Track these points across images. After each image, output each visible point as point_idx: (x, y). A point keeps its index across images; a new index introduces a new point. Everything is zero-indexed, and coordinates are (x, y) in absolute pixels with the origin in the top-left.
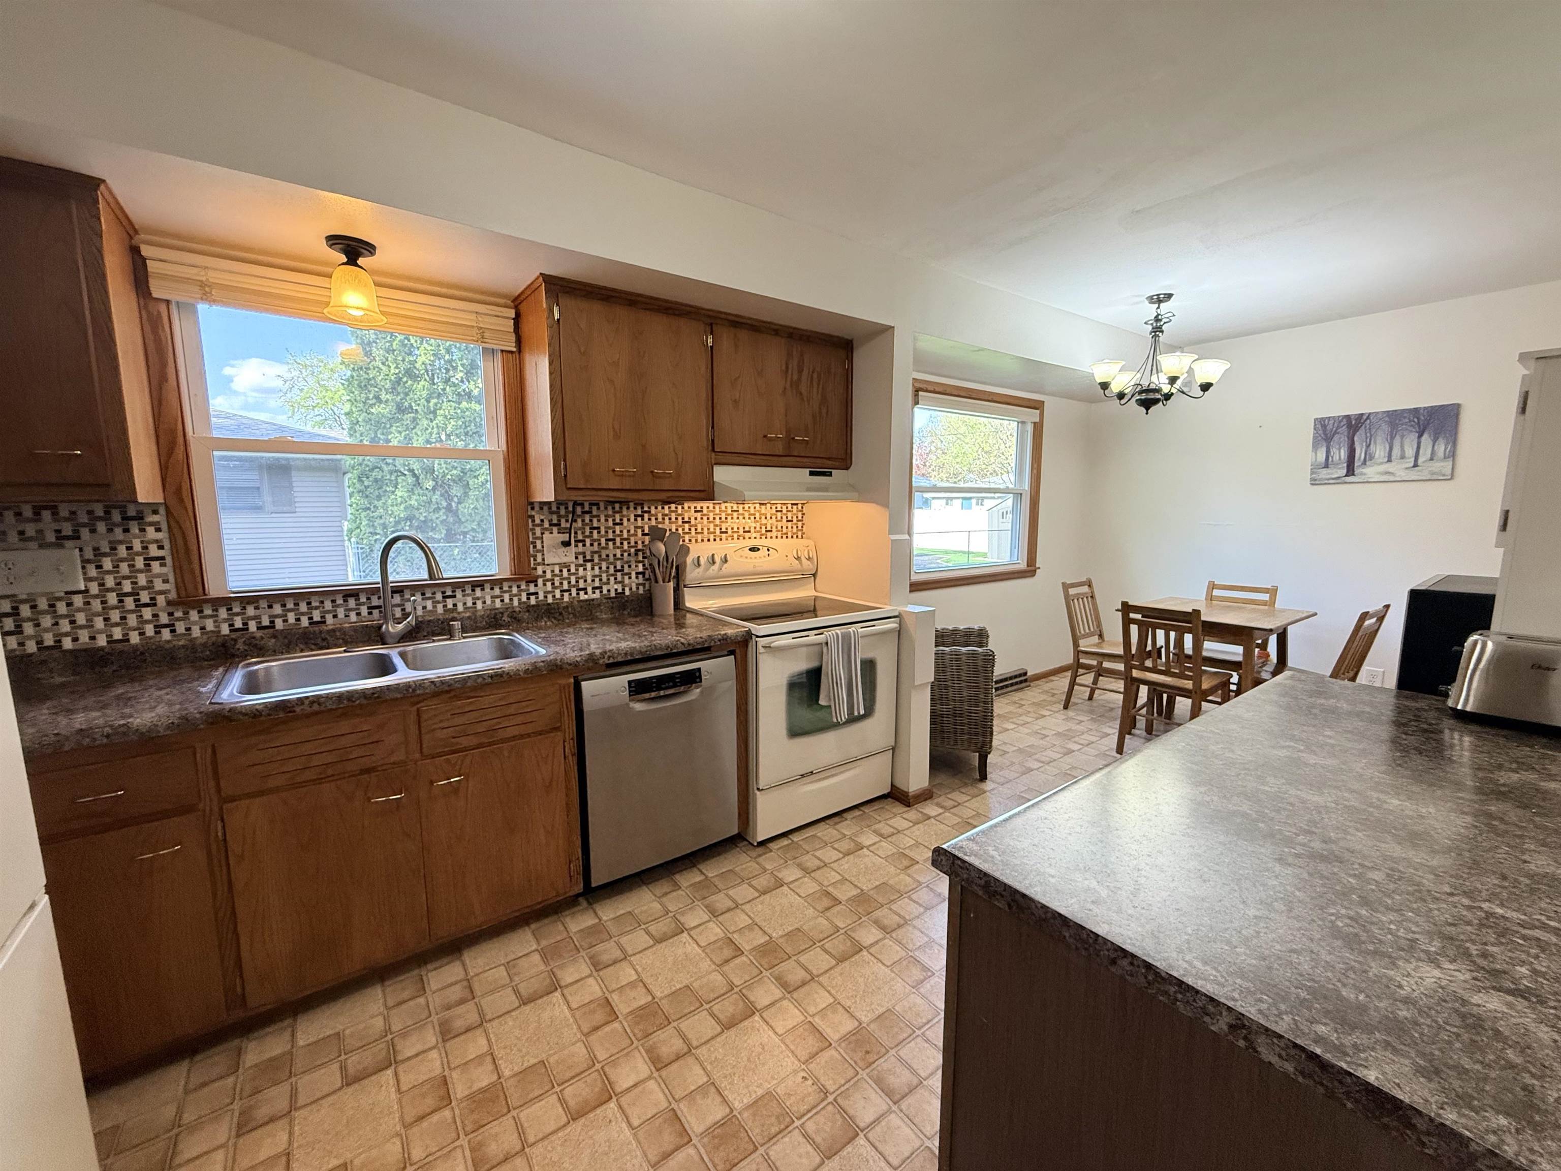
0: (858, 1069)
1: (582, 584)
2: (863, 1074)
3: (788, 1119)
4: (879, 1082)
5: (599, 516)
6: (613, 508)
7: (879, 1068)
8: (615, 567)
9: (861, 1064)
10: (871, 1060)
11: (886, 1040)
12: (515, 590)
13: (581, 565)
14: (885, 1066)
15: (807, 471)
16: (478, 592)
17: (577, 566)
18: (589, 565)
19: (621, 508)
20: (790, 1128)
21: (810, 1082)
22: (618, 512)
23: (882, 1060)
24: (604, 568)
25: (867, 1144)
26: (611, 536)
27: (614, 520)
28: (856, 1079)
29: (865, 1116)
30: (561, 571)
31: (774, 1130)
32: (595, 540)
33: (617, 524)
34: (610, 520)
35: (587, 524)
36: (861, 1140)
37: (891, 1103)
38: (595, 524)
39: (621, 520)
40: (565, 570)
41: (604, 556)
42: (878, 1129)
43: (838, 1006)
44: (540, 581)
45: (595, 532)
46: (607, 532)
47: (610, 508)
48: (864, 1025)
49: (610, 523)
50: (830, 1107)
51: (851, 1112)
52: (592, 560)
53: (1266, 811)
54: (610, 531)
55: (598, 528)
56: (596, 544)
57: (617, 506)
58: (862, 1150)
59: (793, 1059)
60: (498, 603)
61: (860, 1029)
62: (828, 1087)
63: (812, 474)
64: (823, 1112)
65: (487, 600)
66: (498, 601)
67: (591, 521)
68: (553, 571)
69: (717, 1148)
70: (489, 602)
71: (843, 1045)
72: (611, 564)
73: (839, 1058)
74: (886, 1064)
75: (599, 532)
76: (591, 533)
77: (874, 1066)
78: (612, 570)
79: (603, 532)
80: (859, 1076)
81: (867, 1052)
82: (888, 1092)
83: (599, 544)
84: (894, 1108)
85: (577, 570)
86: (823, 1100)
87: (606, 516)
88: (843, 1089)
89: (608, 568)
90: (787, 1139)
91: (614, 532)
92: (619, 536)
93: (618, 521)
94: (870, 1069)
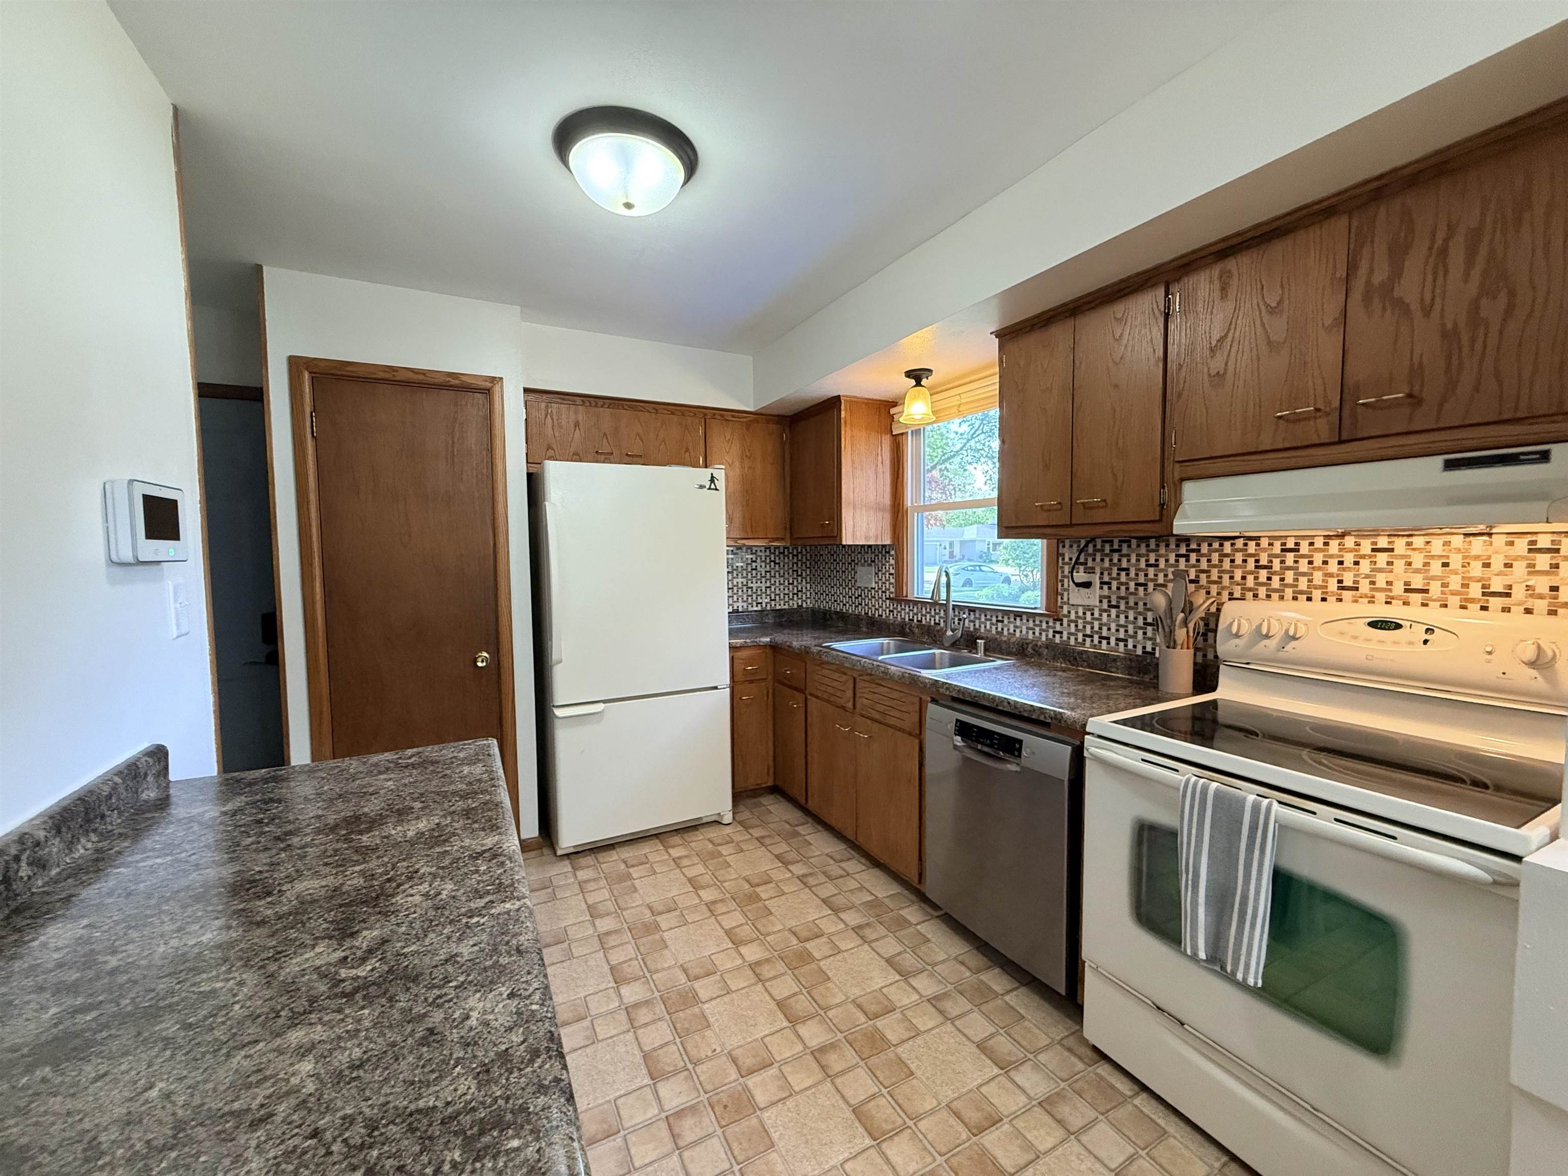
0: (711, 1094)
1: (1105, 633)
2: (704, 1097)
3: (683, 1034)
4: (693, 1109)
5: (1129, 555)
6: (1148, 546)
7: (705, 1113)
8: (1145, 619)
9: (715, 1098)
10: (716, 1108)
11: (735, 1128)
12: (1044, 626)
13: (1105, 611)
14: (706, 1120)
15: (1439, 461)
16: (1018, 622)
17: (1102, 611)
18: (1114, 612)
19: (1158, 546)
20: (676, 1035)
21: (710, 1054)
22: (1153, 551)
23: (713, 1118)
24: (1131, 618)
25: (642, 1084)
26: (1142, 580)
27: (1147, 561)
28: (701, 1090)
29: (664, 1089)
30: (1084, 614)
31: (678, 1026)
32: (1122, 584)
33: (1151, 566)
34: (1143, 560)
35: (1115, 565)
36: (647, 1081)
37: (668, 1113)
38: (1124, 564)
39: (1157, 560)
40: (1088, 613)
41: (1131, 604)
42: (651, 1097)
43: (787, 1094)
44: (1065, 620)
45: (1123, 574)
46: (1137, 575)
47: (1143, 546)
48: (758, 1113)
49: (1143, 565)
50: (682, 1064)
51: (672, 1080)
52: (1117, 607)
53: (345, 845)
54: (1142, 574)
55: (1127, 569)
56: (1123, 588)
57: (1153, 543)
58: (639, 1080)
59: (736, 1045)
60: (1031, 636)
61: (756, 1108)
62: (701, 1066)
63: (1450, 465)
64: (680, 1058)
65: (1022, 631)
66: (1031, 632)
67: (1119, 560)
68: (1077, 613)
69: (679, 994)
70: (1024, 632)
71: (740, 1088)
72: (1140, 614)
73: (727, 1081)
74: (709, 1121)
75: (1128, 575)
76: (1118, 574)
77: (709, 1109)
78: (1140, 621)
79: (1132, 575)
80: (702, 1093)
81: (725, 1107)
82: (680, 1114)
83: (1127, 589)
84: (663, 1115)
85: (1101, 615)
86: (690, 1060)
87: (1137, 555)
88: (695, 1077)
89: (1136, 618)
90: (668, 1032)
91: (1146, 575)
92: (1152, 580)
93: (1152, 561)
94: (707, 1105)
